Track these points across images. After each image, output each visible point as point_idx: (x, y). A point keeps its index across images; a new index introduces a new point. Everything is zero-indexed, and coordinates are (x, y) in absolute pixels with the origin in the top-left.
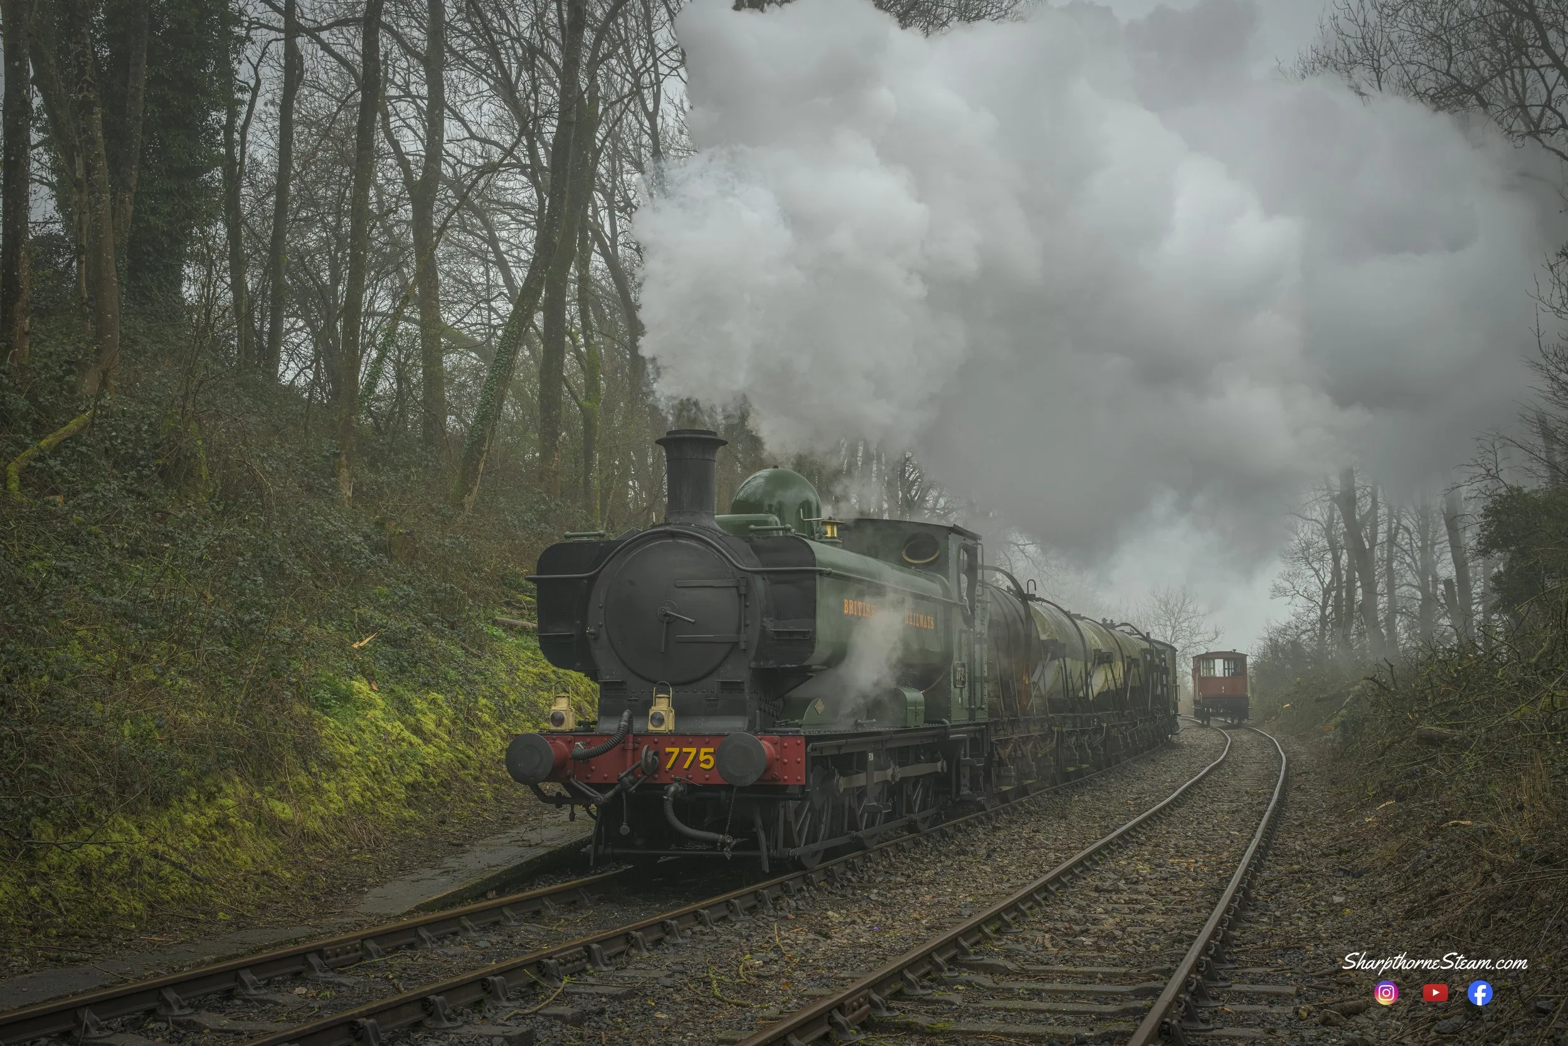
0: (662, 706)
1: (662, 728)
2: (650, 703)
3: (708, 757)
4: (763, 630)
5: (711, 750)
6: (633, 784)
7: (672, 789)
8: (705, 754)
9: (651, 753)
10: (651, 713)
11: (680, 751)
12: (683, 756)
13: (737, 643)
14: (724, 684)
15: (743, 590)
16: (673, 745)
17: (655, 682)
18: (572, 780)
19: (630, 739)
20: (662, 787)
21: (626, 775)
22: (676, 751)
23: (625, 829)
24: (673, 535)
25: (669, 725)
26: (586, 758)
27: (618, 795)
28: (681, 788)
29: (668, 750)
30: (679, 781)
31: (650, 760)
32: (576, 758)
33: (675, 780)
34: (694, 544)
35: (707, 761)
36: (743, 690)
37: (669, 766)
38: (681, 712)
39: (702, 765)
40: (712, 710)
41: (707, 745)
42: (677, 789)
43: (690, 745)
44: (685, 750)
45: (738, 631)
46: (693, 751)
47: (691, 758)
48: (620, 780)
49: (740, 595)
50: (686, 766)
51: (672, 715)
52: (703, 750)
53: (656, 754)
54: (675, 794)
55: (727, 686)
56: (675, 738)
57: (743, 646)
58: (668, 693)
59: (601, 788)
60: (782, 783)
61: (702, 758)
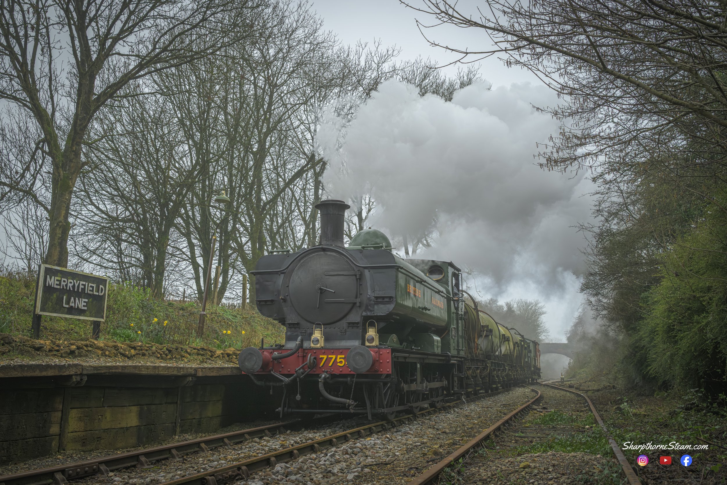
0: (317, 334)
1: (318, 345)
2: (311, 334)
3: (341, 360)
4: (369, 296)
5: (343, 356)
6: (303, 374)
7: (323, 376)
8: (340, 358)
9: (312, 357)
10: (312, 338)
11: (327, 357)
12: (328, 360)
13: (355, 304)
14: (349, 323)
15: (358, 277)
16: (324, 354)
17: (314, 323)
18: (272, 372)
19: (301, 351)
20: (318, 376)
21: (299, 369)
22: (325, 357)
23: (298, 397)
24: (324, 250)
25: (321, 344)
27: (295, 379)
28: (328, 376)
29: (321, 356)
30: (327, 372)
31: (312, 362)
32: (274, 360)
33: (324, 372)
34: (334, 254)
35: (341, 362)
36: (359, 327)
37: (321, 365)
38: (327, 339)
39: (339, 364)
40: (343, 337)
41: (341, 354)
42: (325, 376)
43: (333, 354)
44: (330, 356)
45: (356, 298)
46: (334, 357)
47: (333, 360)
48: (296, 372)
49: (357, 279)
50: (330, 365)
51: (323, 339)
52: (339, 356)
53: (315, 358)
54: (325, 378)
55: (351, 324)
56: (324, 350)
57: (358, 304)
58: (321, 328)
60: (379, 373)
61: (338, 360)
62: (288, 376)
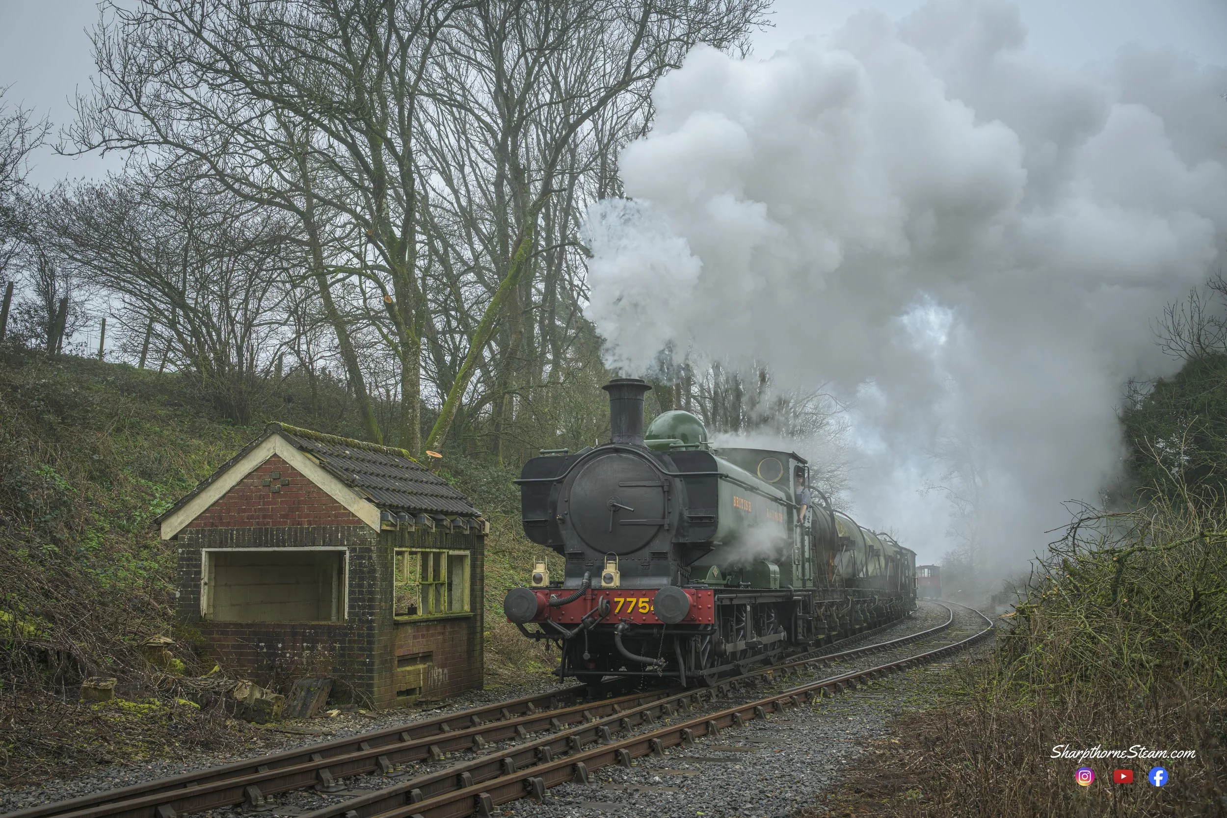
0: (611, 569)
1: (612, 585)
2: (602, 568)
3: (644, 604)
4: (681, 516)
5: (647, 600)
6: (592, 623)
7: (620, 626)
8: (643, 602)
9: (605, 601)
10: (604, 574)
11: (625, 600)
12: (627, 604)
13: (661, 526)
14: (654, 554)
15: (666, 488)
16: (620, 596)
17: (606, 553)
18: (548, 621)
19: (590, 593)
20: (613, 624)
21: (587, 618)
22: (622, 600)
23: (586, 655)
24: (616, 451)
25: (616, 582)
26: (558, 605)
27: (581, 631)
28: (626, 626)
29: (616, 599)
30: (625, 621)
31: (604, 607)
32: (552, 605)
33: (621, 620)
34: (631, 456)
35: (644, 608)
36: (667, 558)
37: (617, 611)
38: (624, 574)
39: (641, 610)
40: (645, 572)
41: (644, 596)
42: (623, 627)
43: (632, 596)
44: (628, 599)
45: (664, 518)
46: (634, 600)
47: (632, 605)
48: (583, 621)
49: (664, 492)
50: (629, 611)
51: (618, 575)
52: (641, 600)
53: (608, 602)
54: (623, 630)
55: (656, 555)
56: (621, 591)
57: (666, 527)
58: (615, 560)
59: (569, 626)
60: (697, 622)
61: (640, 605)
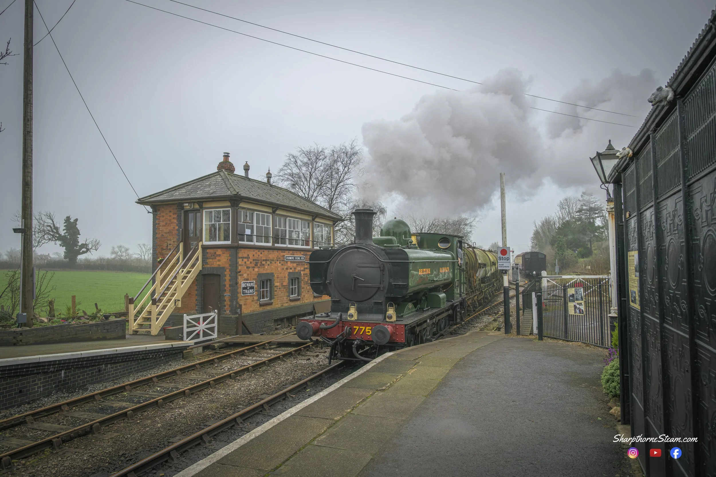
0: (352, 311)
1: (353, 319)
2: (348, 309)
3: (369, 330)
4: (390, 283)
5: (370, 328)
6: (342, 339)
8: (368, 329)
10: (349, 313)
12: (360, 330)
13: (379, 288)
15: (382, 269)
16: (356, 325)
17: (350, 301)
19: (342, 322)
20: (352, 341)
21: (339, 336)
22: (358, 327)
23: (339, 355)
24: (357, 248)
25: (355, 317)
26: (326, 329)
27: (336, 343)
28: (359, 342)
29: (355, 327)
30: (358, 339)
31: (348, 332)
32: (322, 329)
34: (364, 251)
35: (369, 332)
36: (382, 305)
37: (355, 333)
38: (360, 312)
39: (367, 333)
40: (370, 311)
41: (369, 326)
42: (358, 342)
43: (363, 326)
44: (361, 327)
45: (380, 283)
46: (364, 328)
47: (363, 330)
48: (337, 338)
49: (381, 270)
50: (361, 333)
51: (356, 314)
52: (367, 328)
53: (350, 329)
54: (357, 344)
55: (376, 303)
56: (356, 323)
57: (382, 289)
58: (355, 306)
60: (396, 341)
61: (367, 331)
62: (332, 339)
